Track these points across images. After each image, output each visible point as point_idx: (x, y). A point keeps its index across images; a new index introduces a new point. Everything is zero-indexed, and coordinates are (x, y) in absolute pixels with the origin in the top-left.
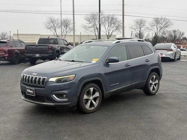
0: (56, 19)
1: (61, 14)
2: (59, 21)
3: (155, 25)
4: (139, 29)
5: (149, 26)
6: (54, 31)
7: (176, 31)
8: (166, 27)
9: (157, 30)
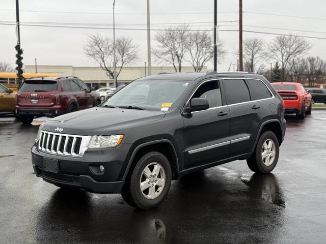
0: (104, 38)
1: (114, 29)
2: (109, 41)
3: (278, 49)
4: (251, 56)
5: (268, 51)
6: (100, 60)
7: (314, 59)
8: (298, 52)
9: (283, 59)
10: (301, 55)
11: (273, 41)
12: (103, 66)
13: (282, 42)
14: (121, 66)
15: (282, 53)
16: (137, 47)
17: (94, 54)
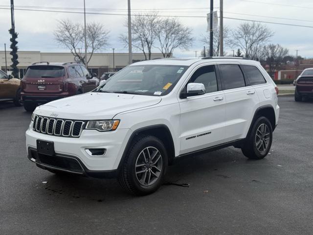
0: (74, 24)
2: (80, 27)
3: (242, 37)
5: (232, 38)
6: (71, 46)
9: (246, 46)
10: (264, 42)
11: (238, 29)
12: (74, 52)
13: (246, 30)
14: (91, 52)
15: (246, 40)
16: (107, 33)
17: (65, 40)
